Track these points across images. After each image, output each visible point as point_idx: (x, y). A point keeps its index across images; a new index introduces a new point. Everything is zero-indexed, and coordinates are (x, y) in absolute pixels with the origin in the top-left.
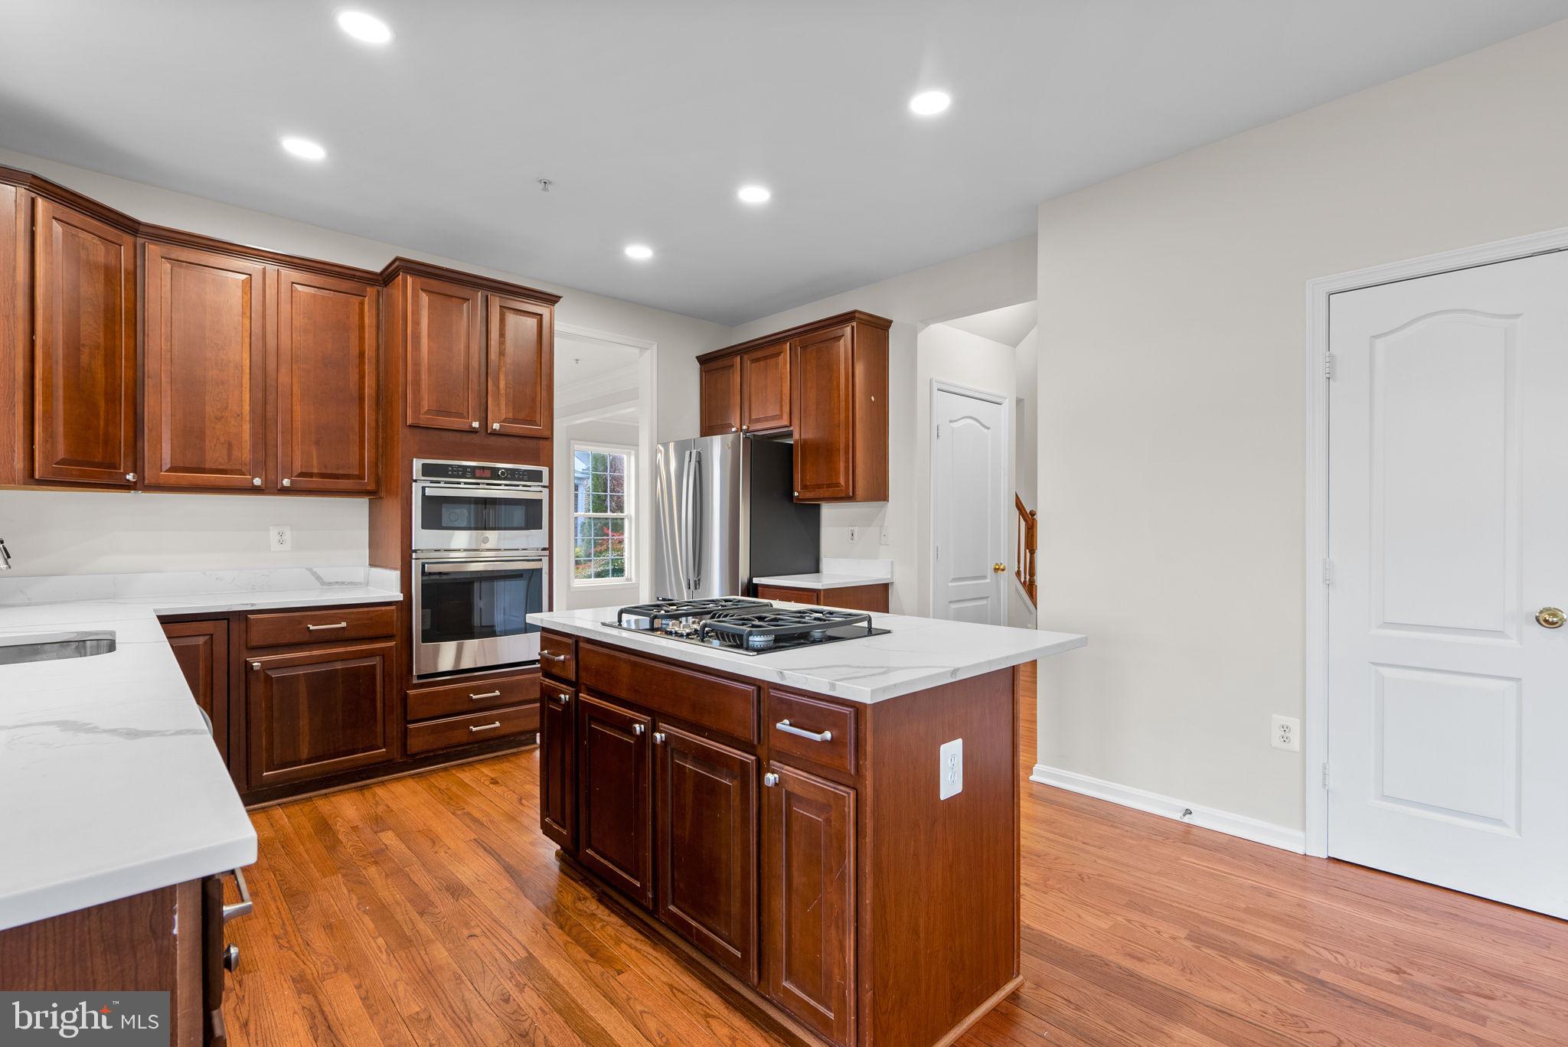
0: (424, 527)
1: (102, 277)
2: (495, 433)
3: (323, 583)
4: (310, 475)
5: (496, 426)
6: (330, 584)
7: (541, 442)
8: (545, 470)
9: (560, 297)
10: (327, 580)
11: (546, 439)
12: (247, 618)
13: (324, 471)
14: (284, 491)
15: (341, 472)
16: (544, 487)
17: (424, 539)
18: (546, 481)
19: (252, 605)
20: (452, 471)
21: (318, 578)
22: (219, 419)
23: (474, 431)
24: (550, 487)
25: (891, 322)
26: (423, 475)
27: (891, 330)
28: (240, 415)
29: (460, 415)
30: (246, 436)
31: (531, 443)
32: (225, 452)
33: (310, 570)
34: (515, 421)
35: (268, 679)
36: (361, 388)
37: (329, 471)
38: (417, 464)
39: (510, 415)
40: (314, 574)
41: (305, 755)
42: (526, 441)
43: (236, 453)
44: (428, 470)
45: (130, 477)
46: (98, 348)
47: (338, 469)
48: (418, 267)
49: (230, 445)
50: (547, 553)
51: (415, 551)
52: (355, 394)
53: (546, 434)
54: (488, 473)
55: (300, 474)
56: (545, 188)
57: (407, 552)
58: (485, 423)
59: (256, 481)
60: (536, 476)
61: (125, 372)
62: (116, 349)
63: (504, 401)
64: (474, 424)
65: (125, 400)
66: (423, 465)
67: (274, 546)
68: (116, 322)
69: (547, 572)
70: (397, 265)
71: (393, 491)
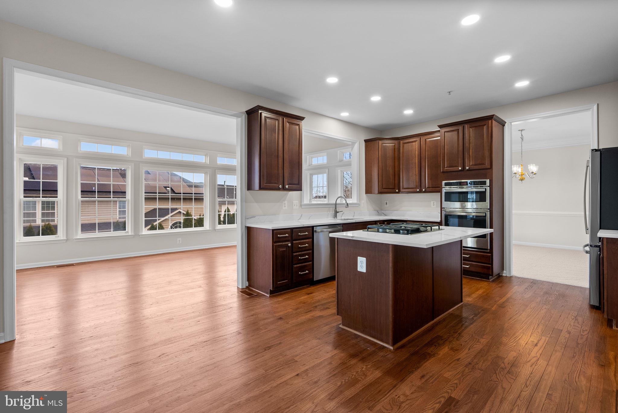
0: (445, 201)
1: (391, 151)
2: (468, 170)
5: (467, 168)
7: (488, 170)
8: (488, 181)
9: (494, 115)
11: (490, 169)
16: (488, 186)
17: (446, 204)
18: (488, 184)
20: (454, 184)
23: (461, 171)
24: (491, 186)
26: (445, 186)
28: (415, 175)
29: (456, 166)
30: (417, 179)
31: (483, 171)
34: (475, 165)
38: (444, 182)
39: (474, 163)
42: (480, 171)
43: (415, 184)
44: (446, 184)
45: (397, 191)
50: (489, 210)
51: (443, 208)
53: (489, 167)
54: (465, 183)
55: (428, 188)
56: (450, 94)
57: (441, 208)
58: (464, 167)
59: (418, 190)
60: (485, 183)
61: (397, 169)
62: (395, 165)
63: (471, 158)
64: (460, 168)
65: (397, 176)
66: (445, 183)
67: (432, 206)
68: (395, 159)
69: (489, 217)
70: (440, 127)
71: (440, 192)
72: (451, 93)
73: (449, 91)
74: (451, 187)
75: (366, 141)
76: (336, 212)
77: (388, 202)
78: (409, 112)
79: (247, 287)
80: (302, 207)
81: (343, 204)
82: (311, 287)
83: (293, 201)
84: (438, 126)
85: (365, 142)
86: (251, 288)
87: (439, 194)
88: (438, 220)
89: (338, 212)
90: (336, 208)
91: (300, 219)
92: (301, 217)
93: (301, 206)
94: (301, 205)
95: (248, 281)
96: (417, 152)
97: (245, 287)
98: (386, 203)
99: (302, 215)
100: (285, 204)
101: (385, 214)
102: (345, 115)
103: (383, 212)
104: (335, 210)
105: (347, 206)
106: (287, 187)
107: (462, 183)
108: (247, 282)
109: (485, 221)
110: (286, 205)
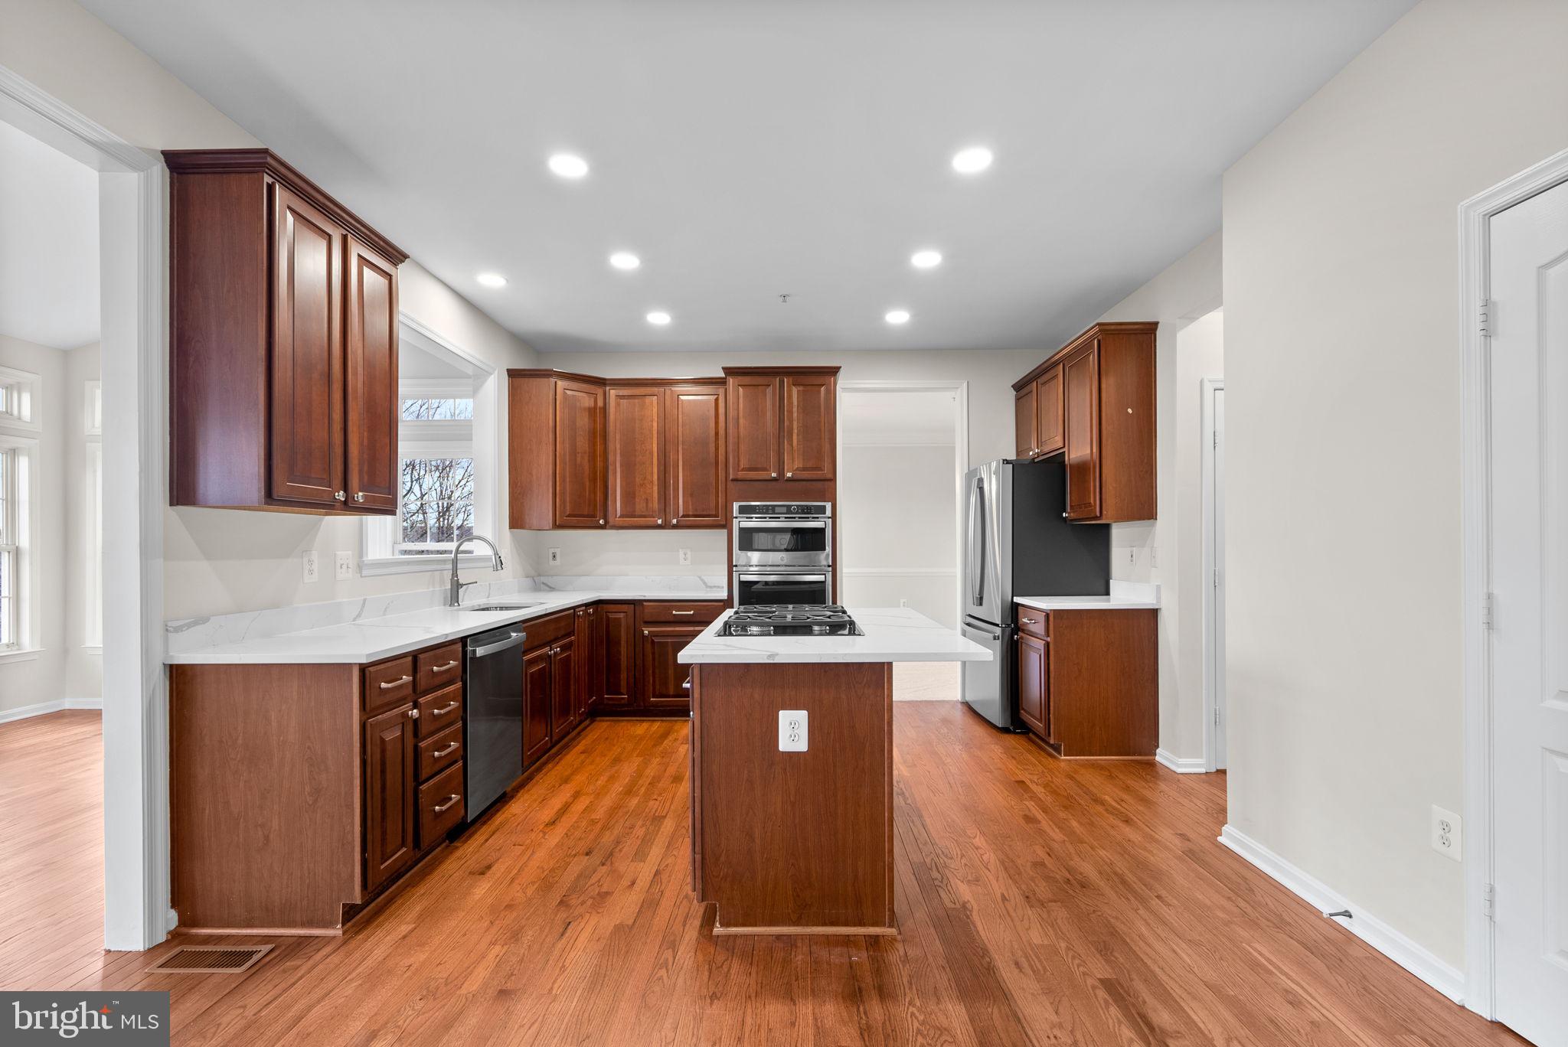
0: (739, 549)
1: (587, 413)
2: (789, 480)
3: (707, 586)
4: (688, 516)
5: (789, 475)
6: (711, 587)
7: (826, 483)
8: (828, 506)
9: (840, 367)
10: (709, 584)
11: (830, 480)
12: (643, 605)
13: (695, 513)
14: (675, 527)
15: (705, 513)
16: (829, 518)
17: (739, 557)
18: (829, 513)
19: (645, 596)
20: (759, 510)
21: (705, 583)
22: (641, 485)
23: (775, 480)
24: (834, 517)
25: (1156, 324)
26: (740, 513)
27: (1158, 333)
28: (652, 482)
29: (765, 469)
30: (656, 495)
31: (819, 485)
32: (645, 505)
33: (700, 578)
34: (803, 470)
35: (653, 642)
36: (717, 456)
37: (698, 513)
38: (736, 506)
39: (801, 466)
40: (702, 580)
41: (671, 692)
42: (814, 483)
43: (650, 505)
44: (743, 510)
45: (602, 522)
46: (585, 453)
47: (703, 511)
48: (736, 370)
49: (647, 499)
50: (830, 569)
51: (736, 566)
52: (713, 461)
53: (830, 476)
54: (784, 510)
55: (683, 516)
56: (785, 302)
57: (731, 566)
58: (781, 473)
59: (660, 522)
60: (822, 510)
61: (599, 464)
62: (595, 451)
63: (796, 455)
64: (774, 475)
65: (600, 479)
66: (740, 506)
67: (682, 561)
68: (595, 437)
69: (831, 583)
70: (729, 371)
71: (726, 525)
72: (787, 299)
73: (785, 293)
74: (752, 518)
75: (512, 374)
76: (457, 586)
77: (558, 552)
78: (659, 318)
79: (175, 937)
80: (364, 573)
81: (488, 559)
82: (457, 848)
83: (338, 553)
84: (724, 368)
85: (509, 375)
86: (194, 931)
87: (725, 532)
88: (723, 595)
89: (462, 585)
90: (455, 574)
91: (359, 616)
92: (362, 610)
93: (361, 572)
94: (360, 566)
95: (175, 902)
96: (655, 424)
97: (161, 938)
98: (554, 556)
99: (365, 600)
100: (310, 562)
101: (550, 588)
102: (491, 282)
103: (543, 579)
104: (453, 578)
105: (499, 565)
106: (360, 496)
107: (776, 508)
108: (173, 915)
109: (823, 592)
110: (315, 567)
